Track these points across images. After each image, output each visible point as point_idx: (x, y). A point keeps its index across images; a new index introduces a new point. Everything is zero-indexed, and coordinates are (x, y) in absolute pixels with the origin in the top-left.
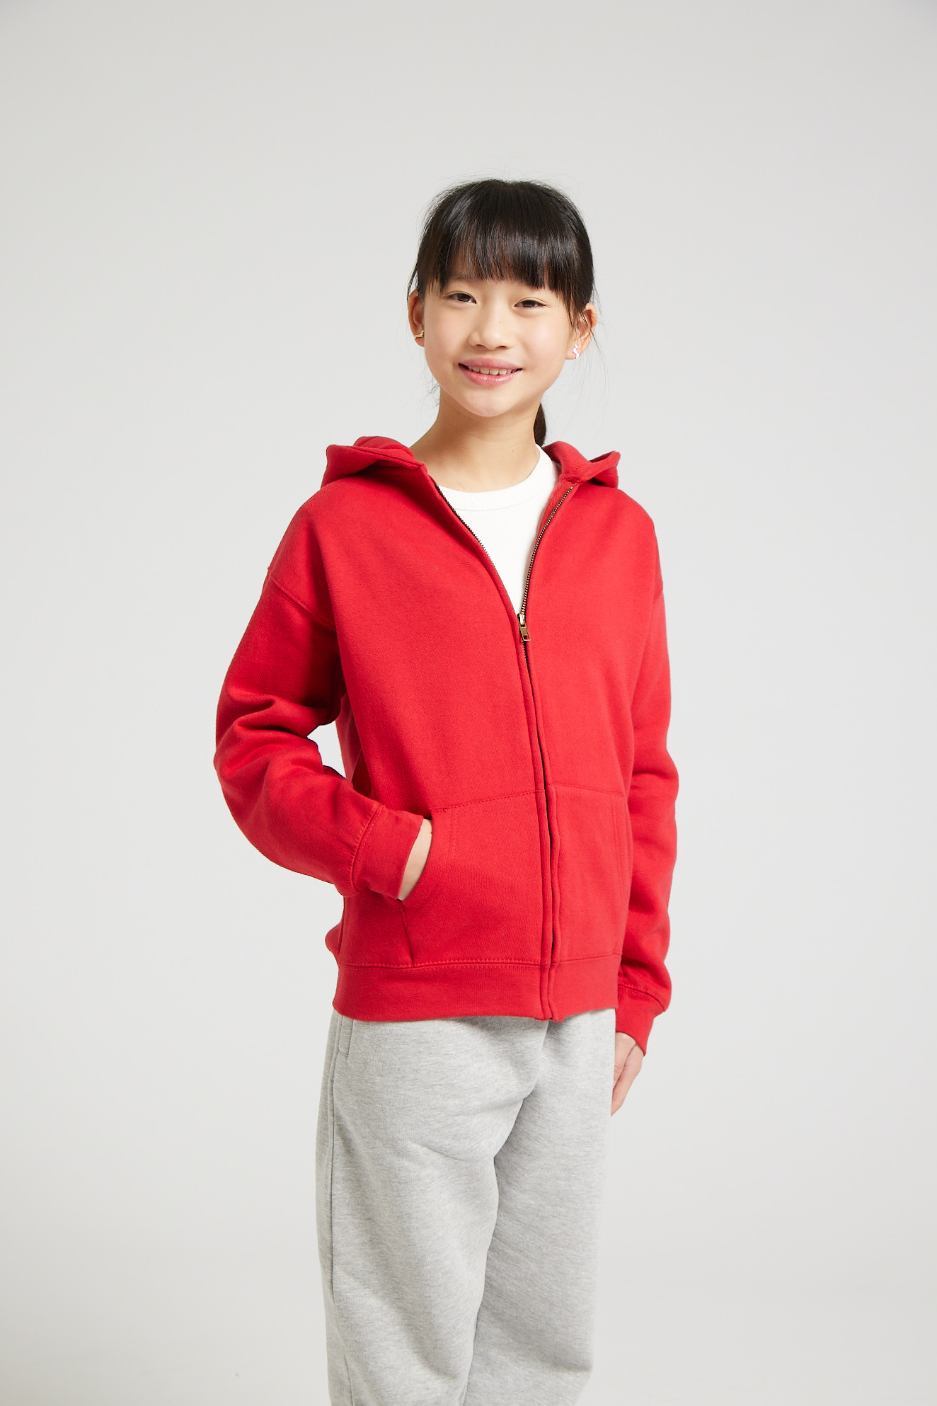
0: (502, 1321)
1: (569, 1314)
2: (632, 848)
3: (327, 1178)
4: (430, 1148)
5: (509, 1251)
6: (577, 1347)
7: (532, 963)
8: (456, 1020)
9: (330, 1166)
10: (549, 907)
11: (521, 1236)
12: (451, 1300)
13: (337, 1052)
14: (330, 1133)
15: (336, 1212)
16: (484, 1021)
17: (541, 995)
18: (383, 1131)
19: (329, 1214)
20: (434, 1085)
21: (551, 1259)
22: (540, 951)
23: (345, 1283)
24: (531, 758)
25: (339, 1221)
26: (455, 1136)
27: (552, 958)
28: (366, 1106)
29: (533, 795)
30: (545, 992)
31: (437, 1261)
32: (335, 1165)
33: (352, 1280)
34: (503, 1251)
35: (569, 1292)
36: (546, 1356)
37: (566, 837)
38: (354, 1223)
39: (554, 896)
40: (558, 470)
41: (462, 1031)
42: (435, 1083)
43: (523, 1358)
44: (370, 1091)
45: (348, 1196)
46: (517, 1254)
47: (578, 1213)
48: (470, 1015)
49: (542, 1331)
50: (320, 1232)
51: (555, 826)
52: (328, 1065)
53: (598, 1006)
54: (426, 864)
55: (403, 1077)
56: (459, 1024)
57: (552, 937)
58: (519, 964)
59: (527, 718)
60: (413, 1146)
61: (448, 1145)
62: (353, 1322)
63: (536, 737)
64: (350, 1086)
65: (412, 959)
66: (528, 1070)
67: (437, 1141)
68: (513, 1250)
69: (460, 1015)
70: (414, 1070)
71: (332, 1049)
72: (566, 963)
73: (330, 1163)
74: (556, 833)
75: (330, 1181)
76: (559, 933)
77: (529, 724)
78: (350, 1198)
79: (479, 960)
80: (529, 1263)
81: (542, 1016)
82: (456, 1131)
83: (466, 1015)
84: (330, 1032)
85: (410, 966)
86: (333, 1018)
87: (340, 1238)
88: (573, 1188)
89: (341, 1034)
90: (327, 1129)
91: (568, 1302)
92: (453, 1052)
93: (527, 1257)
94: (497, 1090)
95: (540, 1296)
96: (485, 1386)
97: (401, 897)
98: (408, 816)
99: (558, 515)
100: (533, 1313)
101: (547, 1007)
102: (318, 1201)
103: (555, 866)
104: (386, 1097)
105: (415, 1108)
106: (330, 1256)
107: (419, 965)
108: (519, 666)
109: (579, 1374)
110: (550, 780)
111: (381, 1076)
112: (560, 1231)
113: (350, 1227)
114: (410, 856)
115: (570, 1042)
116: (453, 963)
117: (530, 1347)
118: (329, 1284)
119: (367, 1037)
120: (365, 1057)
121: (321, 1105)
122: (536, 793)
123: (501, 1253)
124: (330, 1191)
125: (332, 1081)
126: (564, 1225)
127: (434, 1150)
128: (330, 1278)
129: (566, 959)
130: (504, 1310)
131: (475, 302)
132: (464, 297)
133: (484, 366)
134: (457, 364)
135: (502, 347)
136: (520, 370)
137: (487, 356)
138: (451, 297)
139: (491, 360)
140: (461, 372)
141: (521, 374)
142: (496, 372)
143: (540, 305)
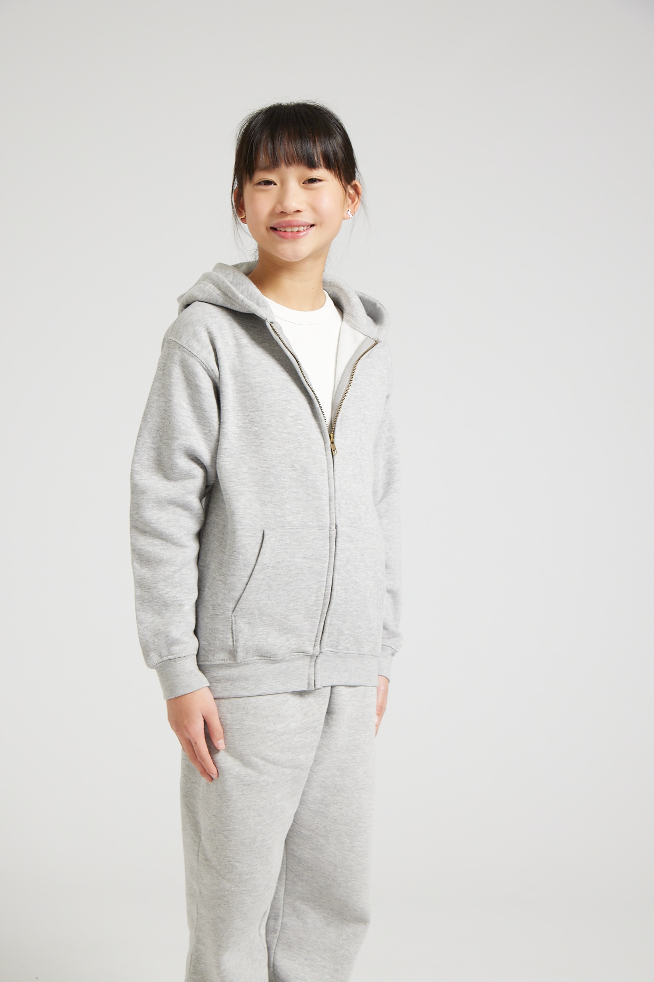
4: (266, 761)
26: (282, 750)
31: (263, 840)
35: (347, 856)
55: (247, 713)
67: (271, 754)
82: (283, 746)
95: (327, 861)
105: (255, 733)
111: (231, 713)
123: (298, 833)
131: (275, 184)
132: (268, 183)
133: (287, 226)
134: (269, 228)
135: (298, 211)
136: (312, 226)
137: (289, 218)
138: (259, 184)
139: (292, 221)
140: (273, 233)
141: (314, 228)
142: (296, 229)
143: (320, 180)
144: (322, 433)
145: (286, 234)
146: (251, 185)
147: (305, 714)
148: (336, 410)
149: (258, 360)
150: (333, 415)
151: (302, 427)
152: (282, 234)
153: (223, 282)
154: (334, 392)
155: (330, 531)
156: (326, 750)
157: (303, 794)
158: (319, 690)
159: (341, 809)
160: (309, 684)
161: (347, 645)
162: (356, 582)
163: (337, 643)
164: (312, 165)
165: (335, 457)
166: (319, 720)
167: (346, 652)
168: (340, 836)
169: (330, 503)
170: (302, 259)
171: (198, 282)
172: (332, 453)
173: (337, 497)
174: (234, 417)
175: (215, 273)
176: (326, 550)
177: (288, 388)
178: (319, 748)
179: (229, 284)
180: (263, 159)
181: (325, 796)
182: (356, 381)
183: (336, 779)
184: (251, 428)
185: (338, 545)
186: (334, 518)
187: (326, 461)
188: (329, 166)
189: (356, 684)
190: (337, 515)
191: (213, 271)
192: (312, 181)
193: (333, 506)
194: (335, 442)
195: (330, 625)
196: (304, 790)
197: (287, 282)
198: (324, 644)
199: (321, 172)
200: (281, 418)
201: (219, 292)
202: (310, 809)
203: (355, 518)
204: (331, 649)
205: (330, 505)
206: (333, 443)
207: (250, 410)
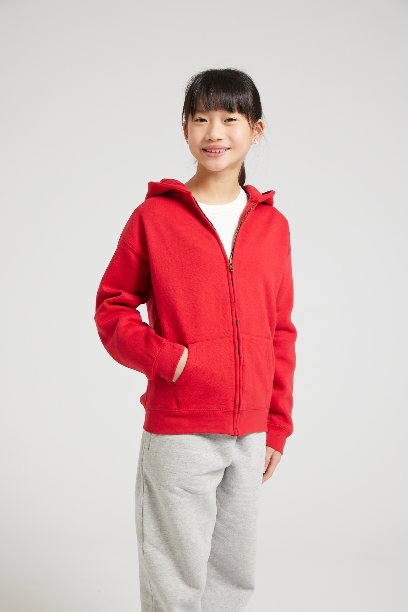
0: (216, 567)
1: (245, 565)
2: (274, 362)
3: (140, 503)
4: (184, 490)
5: (220, 537)
6: (248, 579)
7: (230, 411)
8: (196, 434)
9: (142, 498)
10: (238, 387)
11: (226, 530)
12: (194, 556)
13: (145, 447)
14: (142, 483)
15: (145, 518)
16: (209, 435)
17: (233, 425)
18: (164, 482)
19: (142, 518)
20: (186, 462)
21: (238, 541)
22: (233, 406)
23: (149, 548)
24: (232, 322)
25: (146, 521)
26: (196, 484)
27: (238, 409)
28: (156, 471)
29: (232, 338)
30: (235, 424)
32: (144, 497)
33: (152, 547)
34: (217, 537)
35: (245, 555)
36: (234, 582)
37: (246, 357)
38: (153, 522)
39: (240, 382)
40: (248, 197)
41: (199, 439)
42: (187, 461)
43: (225, 583)
44: (158, 465)
45: (150, 510)
46: (224, 538)
47: (250, 521)
48: (202, 433)
49: (233, 572)
50: (137, 527)
51: (241, 352)
52: (141, 453)
53: (259, 430)
54: (185, 366)
55: (173, 459)
56: (197, 436)
57: (239, 400)
58: (224, 411)
59: (231, 304)
60: (177, 489)
61: (193, 488)
62: (152, 565)
63: (234, 313)
64: (150, 463)
65: (178, 408)
66: (227, 457)
67: (188, 487)
68: (222, 536)
69: (198, 433)
70: (178, 456)
71: (143, 447)
72: (244, 411)
73: (142, 496)
74: (242, 354)
75: (142, 504)
76: (242, 398)
77: (232, 307)
78: (151, 511)
79: (207, 409)
80: (228, 542)
81: (233, 434)
82: (196, 482)
83: (200, 433)
84: (142, 439)
85: (177, 411)
86: (143, 433)
87: (147, 529)
88: (249, 510)
89: (146, 440)
90: (141, 482)
92: (195, 448)
93: (228, 540)
94: (214, 465)
95: (233, 557)
96: (208, 596)
97: (174, 381)
98: (178, 346)
99: (248, 217)
100: (230, 564)
101: (236, 430)
102: (136, 513)
103: (241, 369)
104: (165, 467)
105: (178, 472)
106: (142, 537)
107: (181, 410)
108: (228, 281)
109: (248, 591)
110: (239, 332)
111: (164, 458)
112: (243, 529)
113: (151, 524)
114: (179, 363)
115: (246, 445)
116: (195, 410)
117: (227, 578)
118: (142, 549)
119: (157, 441)
120: (156, 450)
121: (138, 471)
122: (233, 337)
124: (142, 508)
125: (142, 460)
126: (244, 526)
127: (186, 491)
128: (142, 546)
129: (245, 410)
130: (217, 562)
131: (207, 121)
132: (203, 120)
133: (213, 149)
134: (201, 149)
135: (220, 139)
136: (229, 149)
137: (214, 144)
138: (197, 121)
139: (216, 146)
140: (204, 153)
142: (218, 151)
143: (235, 120)
145: (212, 153)
146: (192, 121)
152: (209, 154)
164: (231, 110)
170: (221, 170)
180: (200, 105)
188: (240, 111)
192: (230, 120)
197: (213, 184)
199: (236, 115)
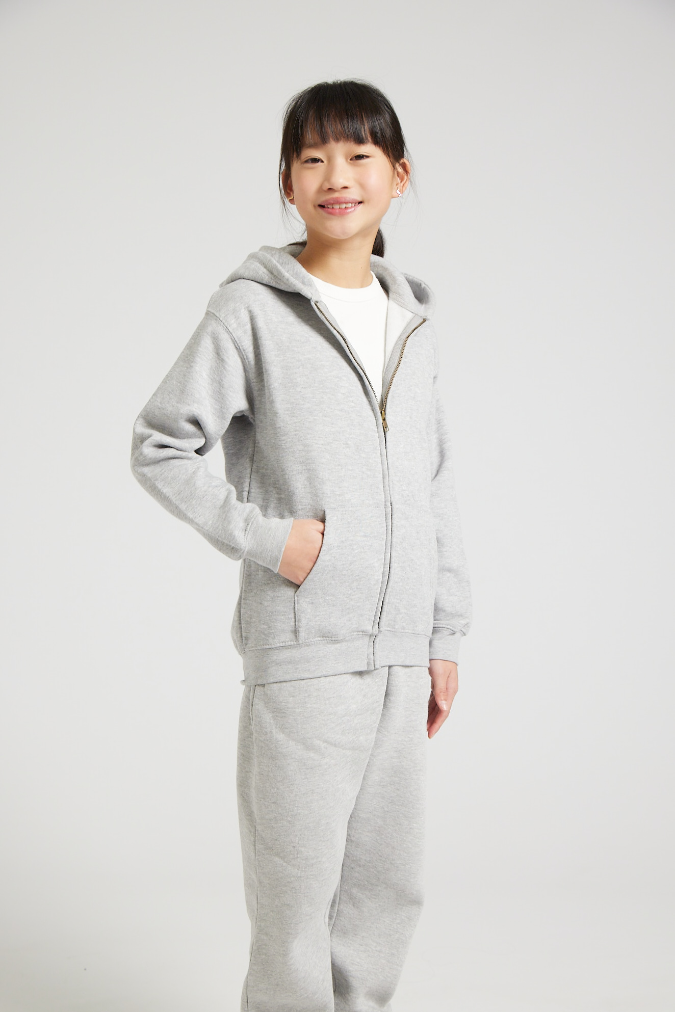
13: (255, 685)
20: (329, 698)
64: (267, 707)
70: (316, 689)
91: (405, 846)
131: (322, 162)
132: (315, 160)
133: (335, 203)
134: (317, 206)
135: (346, 188)
136: (360, 203)
137: (336, 195)
138: (306, 162)
139: (339, 198)
140: (320, 210)
141: (361, 205)
142: (344, 206)
143: (367, 157)
144: (373, 410)
145: (334, 211)
146: (299, 163)
147: (364, 696)
148: (387, 387)
149: (306, 337)
150: (384, 391)
151: (353, 404)
152: (329, 210)
153: (270, 260)
154: (383, 369)
155: (385, 508)
156: (386, 733)
157: (364, 778)
158: (377, 671)
159: (398, 790)
160: (368, 664)
161: (404, 624)
162: (412, 560)
163: (394, 621)
164: (360, 141)
165: (388, 434)
166: (378, 702)
167: (402, 631)
168: (398, 818)
169: (383, 480)
170: (349, 236)
171: (245, 262)
172: (384, 430)
173: (390, 474)
174: (285, 394)
175: (261, 252)
176: (383, 527)
177: (338, 365)
178: (379, 731)
179: (275, 262)
180: (310, 136)
181: (382, 778)
182: (405, 358)
183: (393, 760)
184: (303, 404)
185: (393, 522)
186: (389, 495)
187: (378, 439)
188: (376, 142)
189: (411, 664)
190: (392, 492)
191: (260, 250)
192: (359, 157)
193: (387, 483)
194: (386, 419)
195: (389, 603)
196: (364, 775)
197: (335, 261)
198: (382, 623)
199: (368, 148)
200: (333, 395)
201: (265, 270)
202: (369, 793)
203: (408, 496)
204: (388, 629)
205: (384, 482)
206: (384, 420)
207: (301, 386)
